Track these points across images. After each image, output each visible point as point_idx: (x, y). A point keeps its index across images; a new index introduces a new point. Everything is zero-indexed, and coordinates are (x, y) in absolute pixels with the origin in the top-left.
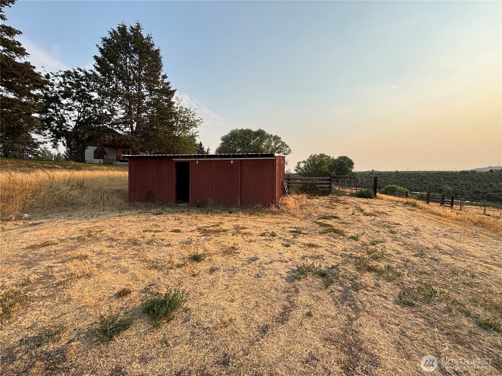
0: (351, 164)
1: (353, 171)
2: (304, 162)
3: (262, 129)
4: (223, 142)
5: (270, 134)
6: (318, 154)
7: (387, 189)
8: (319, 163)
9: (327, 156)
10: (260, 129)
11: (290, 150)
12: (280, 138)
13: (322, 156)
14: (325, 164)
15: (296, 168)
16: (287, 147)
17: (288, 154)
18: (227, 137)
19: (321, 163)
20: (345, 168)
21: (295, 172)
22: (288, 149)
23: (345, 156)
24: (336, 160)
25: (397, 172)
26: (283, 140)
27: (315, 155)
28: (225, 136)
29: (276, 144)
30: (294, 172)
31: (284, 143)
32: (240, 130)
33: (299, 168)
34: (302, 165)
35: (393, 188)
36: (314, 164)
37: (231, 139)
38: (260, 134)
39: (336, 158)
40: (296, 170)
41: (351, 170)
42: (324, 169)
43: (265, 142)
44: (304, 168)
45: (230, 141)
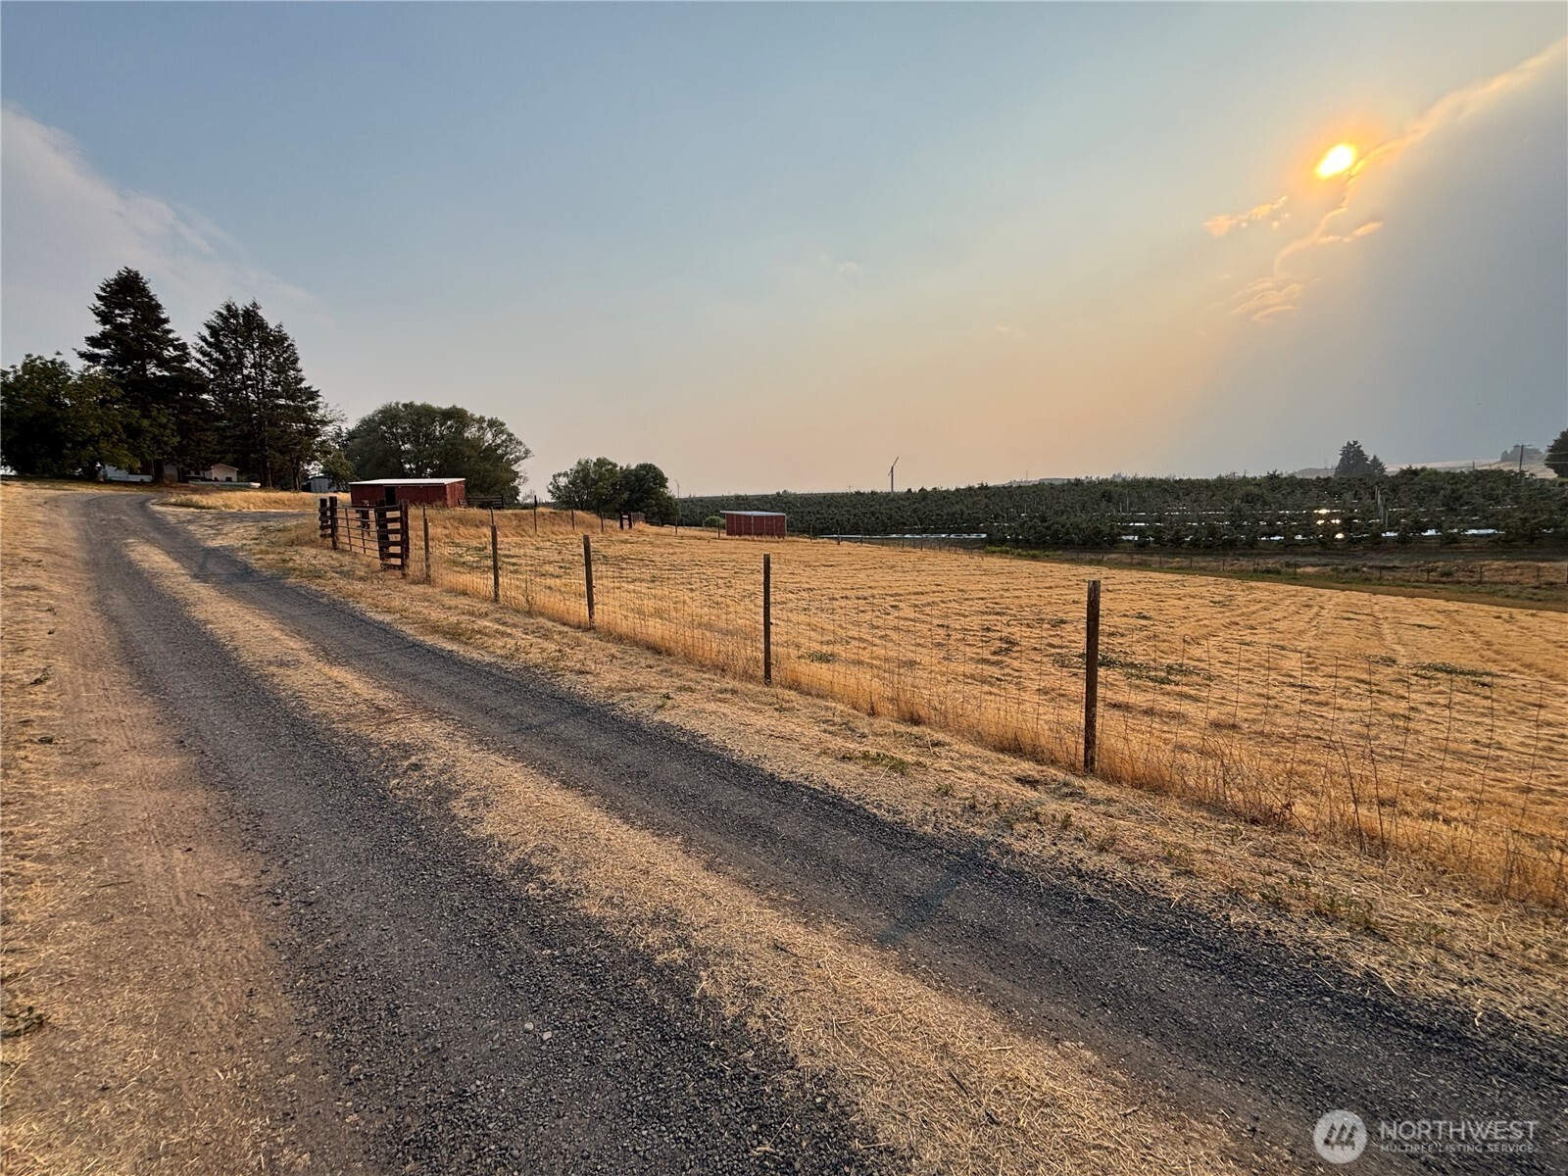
0: (660, 480)
1: (669, 494)
2: (565, 474)
3: (459, 407)
5: (478, 415)
6: (595, 460)
8: (597, 476)
9: (610, 463)
10: (453, 406)
11: (527, 452)
12: (503, 424)
13: (601, 463)
14: (606, 479)
15: (550, 488)
16: (520, 443)
17: (524, 458)
19: (600, 477)
20: (650, 487)
21: (549, 497)
22: (521, 448)
23: (650, 465)
26: (510, 428)
27: (587, 462)
29: (495, 436)
30: (546, 497)
31: (512, 435)
32: (405, 406)
33: (558, 488)
34: (563, 481)
36: (584, 480)
37: (382, 423)
38: (456, 416)
40: (549, 492)
41: (663, 492)
42: (603, 488)
43: (471, 433)
44: (566, 487)
45: (382, 427)
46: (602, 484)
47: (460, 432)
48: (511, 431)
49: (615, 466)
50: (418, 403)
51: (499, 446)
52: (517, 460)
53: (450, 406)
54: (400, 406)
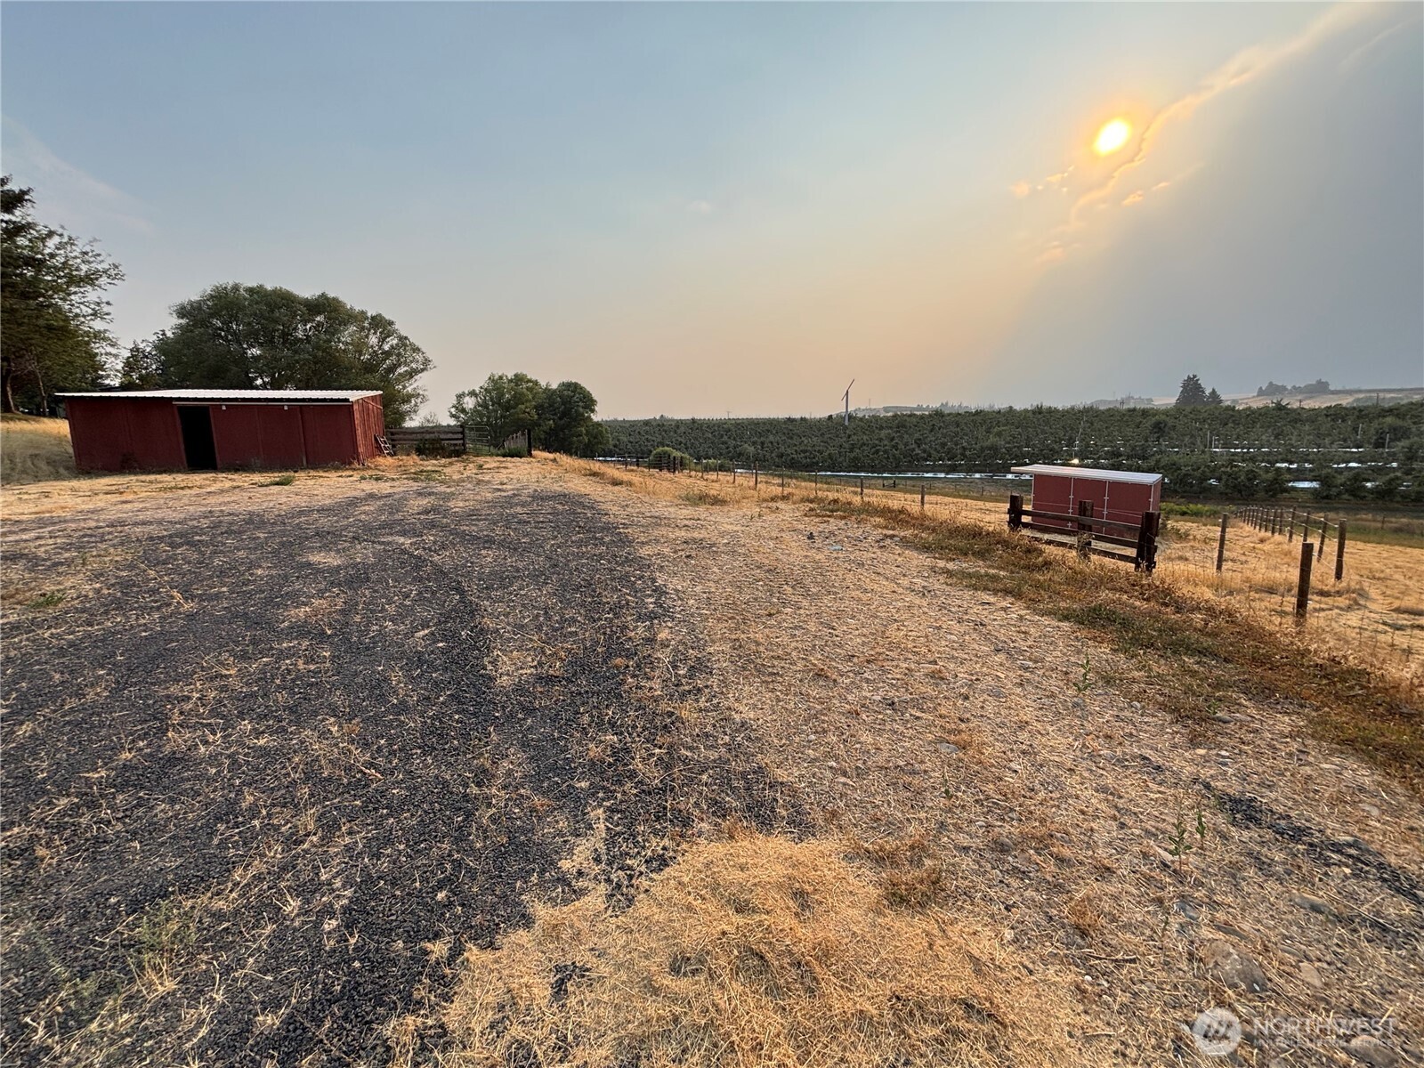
0: (589, 403)
1: (596, 418)
2: (472, 393)
3: (331, 295)
4: (183, 321)
5: (358, 308)
6: (510, 375)
7: (660, 456)
8: (514, 397)
9: (530, 381)
10: (323, 295)
11: (426, 362)
12: (391, 323)
13: (519, 379)
14: (527, 401)
15: (453, 410)
16: (417, 350)
17: (423, 370)
18: (200, 308)
19: (518, 398)
20: (576, 411)
21: (453, 422)
22: (419, 357)
23: (576, 384)
24: (555, 391)
25: (694, 421)
27: (501, 378)
28: (191, 303)
29: (382, 340)
30: (447, 421)
31: (406, 338)
32: (251, 291)
33: (463, 411)
34: (469, 403)
35: (665, 453)
36: (498, 401)
37: (215, 313)
38: (325, 307)
39: (554, 386)
40: (452, 416)
41: (589, 417)
42: (525, 412)
43: (348, 334)
44: (475, 410)
45: (215, 321)
46: (523, 407)
47: (333, 332)
48: (404, 333)
49: (536, 383)
50: (269, 287)
51: (387, 354)
52: (411, 374)
53: (318, 293)
54: (242, 291)
